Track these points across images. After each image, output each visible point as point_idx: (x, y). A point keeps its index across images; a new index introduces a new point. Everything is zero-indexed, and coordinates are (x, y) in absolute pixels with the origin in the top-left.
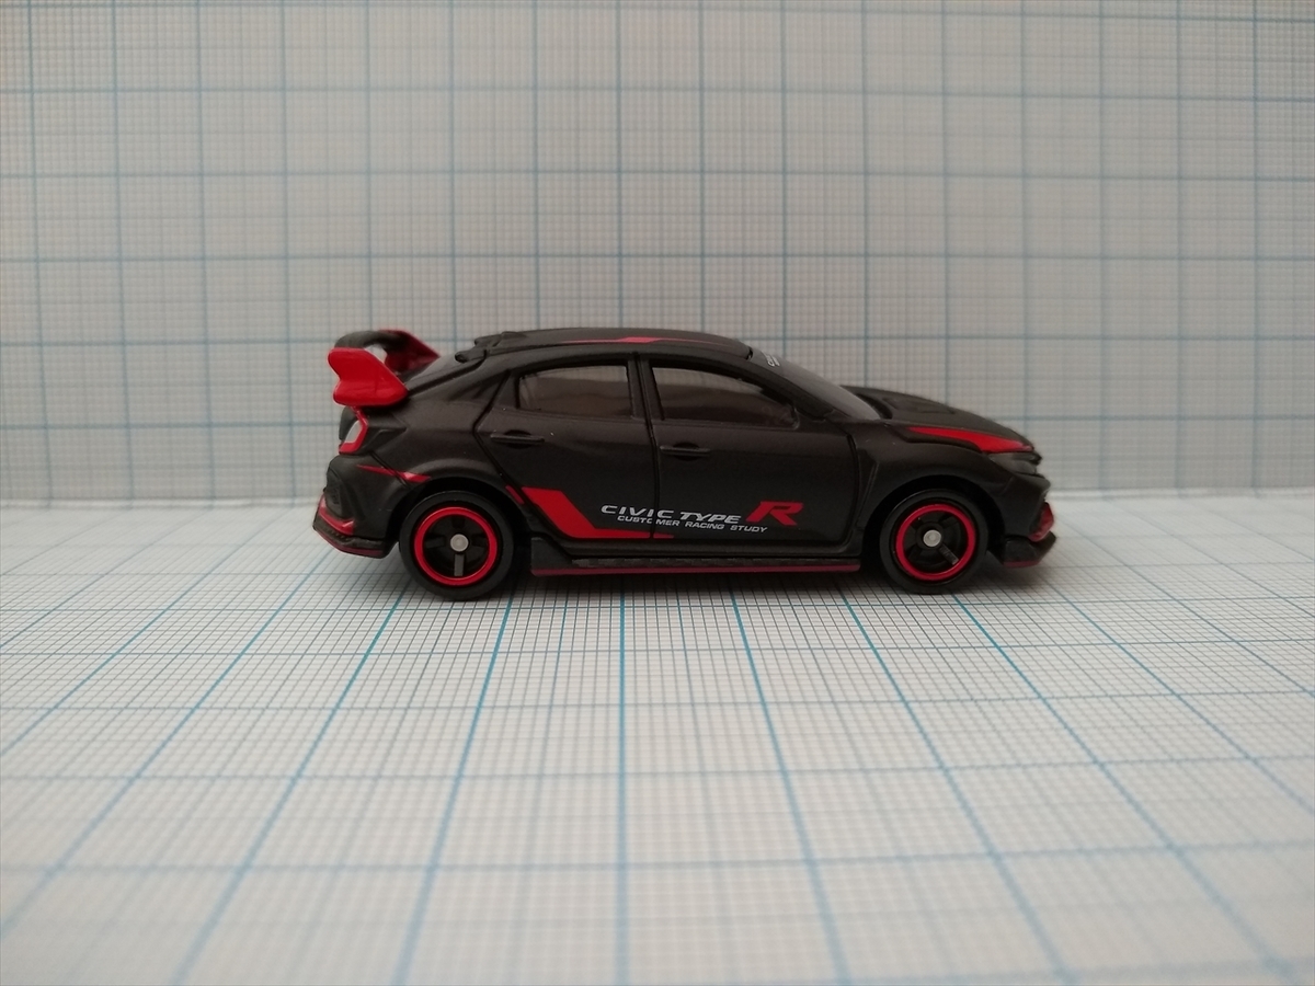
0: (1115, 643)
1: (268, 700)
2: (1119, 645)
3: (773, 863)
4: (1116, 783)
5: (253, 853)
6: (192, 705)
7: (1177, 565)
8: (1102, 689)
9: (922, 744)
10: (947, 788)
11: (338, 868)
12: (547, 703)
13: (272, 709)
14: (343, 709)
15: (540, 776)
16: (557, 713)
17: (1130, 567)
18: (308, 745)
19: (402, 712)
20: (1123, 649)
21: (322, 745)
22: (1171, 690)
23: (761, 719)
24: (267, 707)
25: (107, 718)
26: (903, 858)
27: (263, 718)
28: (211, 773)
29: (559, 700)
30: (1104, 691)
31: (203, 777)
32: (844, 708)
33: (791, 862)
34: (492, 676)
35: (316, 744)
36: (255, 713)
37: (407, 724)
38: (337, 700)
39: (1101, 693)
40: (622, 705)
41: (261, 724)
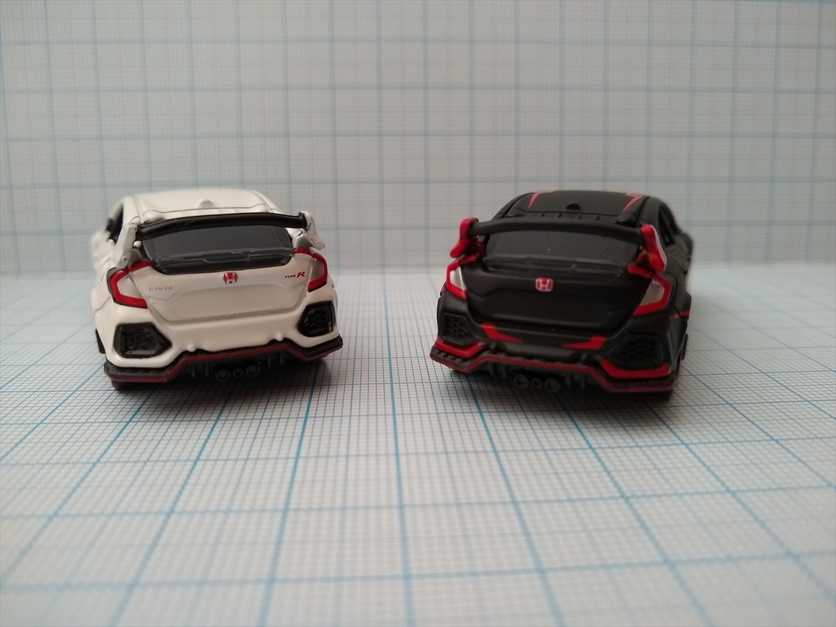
0: (728, 403)
1: (148, 455)
2: (731, 405)
3: (514, 572)
4: (744, 506)
5: (140, 572)
6: (94, 460)
7: (760, 349)
8: (724, 437)
9: (607, 479)
10: (629, 512)
11: (203, 583)
12: (344, 454)
13: (152, 461)
14: (202, 460)
15: (344, 509)
16: (352, 461)
17: (729, 350)
18: (178, 488)
19: (243, 462)
20: (734, 408)
21: (188, 488)
22: (771, 437)
23: (495, 463)
24: (148, 460)
25: (34, 471)
26: (605, 567)
27: (145, 468)
28: (109, 511)
29: (353, 452)
30: (726, 438)
31: (102, 514)
32: (551, 453)
33: (526, 571)
34: (305, 434)
35: (183, 487)
36: (140, 465)
37: (247, 471)
38: (197, 454)
39: (724, 440)
40: (397, 454)
41: (144, 473)
